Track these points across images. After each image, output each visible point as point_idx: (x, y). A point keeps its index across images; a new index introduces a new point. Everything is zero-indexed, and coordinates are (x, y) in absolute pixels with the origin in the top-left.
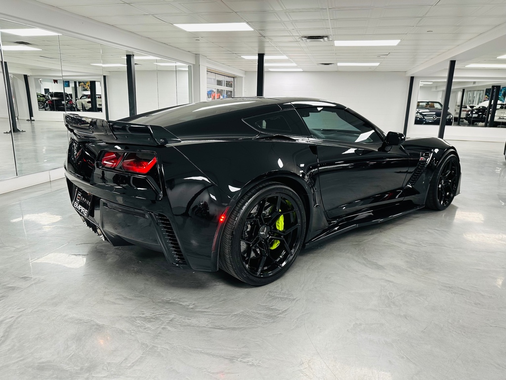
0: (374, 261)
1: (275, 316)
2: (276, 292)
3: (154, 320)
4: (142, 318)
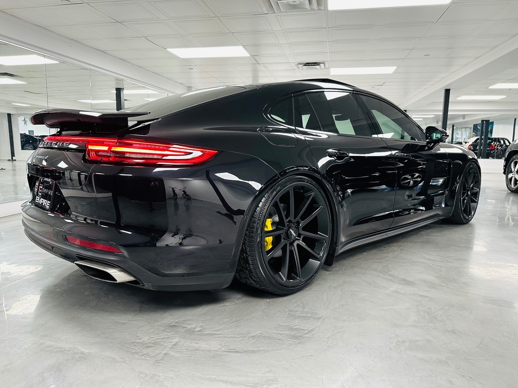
0: (402, 277)
1: (301, 337)
2: (297, 311)
3: (153, 345)
4: (138, 343)
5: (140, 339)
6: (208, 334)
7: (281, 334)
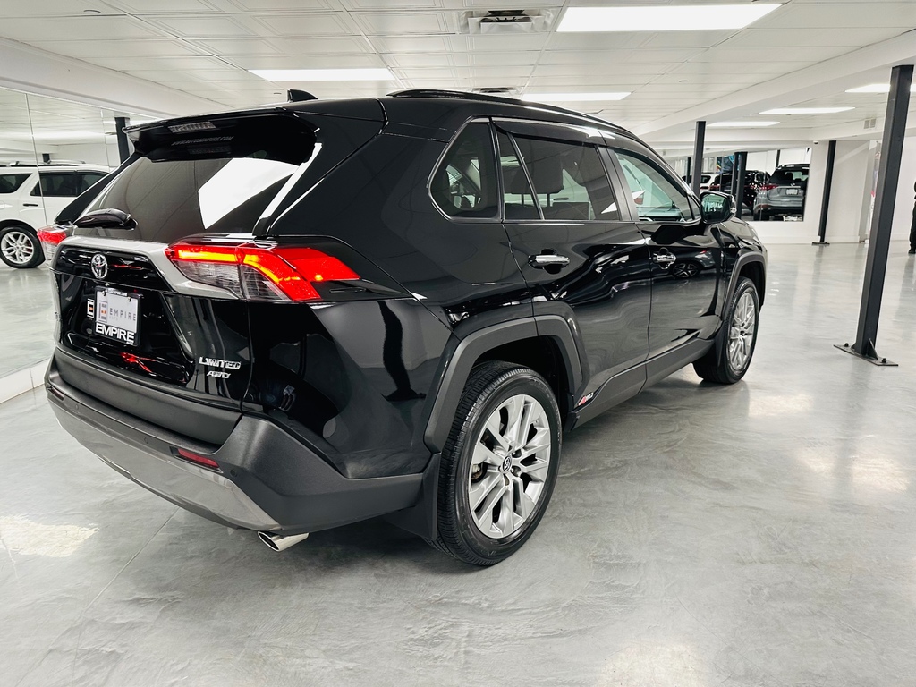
0: (713, 477)
1: (630, 598)
2: (603, 556)
3: (440, 641)
4: (416, 640)
5: (413, 633)
6: (502, 611)
7: (601, 598)
